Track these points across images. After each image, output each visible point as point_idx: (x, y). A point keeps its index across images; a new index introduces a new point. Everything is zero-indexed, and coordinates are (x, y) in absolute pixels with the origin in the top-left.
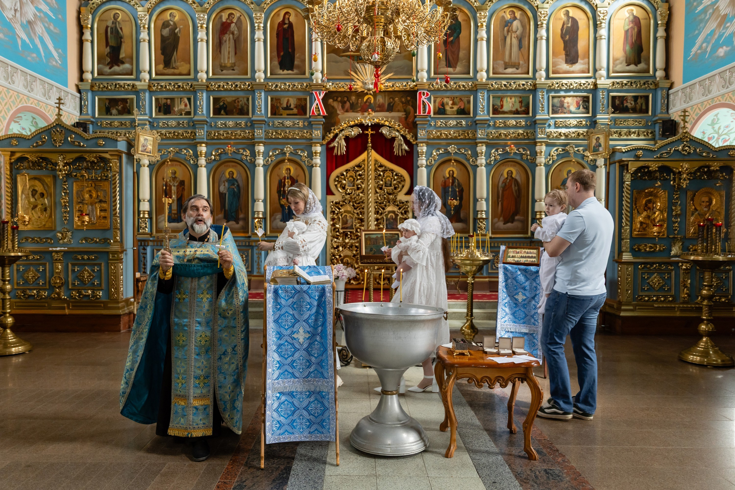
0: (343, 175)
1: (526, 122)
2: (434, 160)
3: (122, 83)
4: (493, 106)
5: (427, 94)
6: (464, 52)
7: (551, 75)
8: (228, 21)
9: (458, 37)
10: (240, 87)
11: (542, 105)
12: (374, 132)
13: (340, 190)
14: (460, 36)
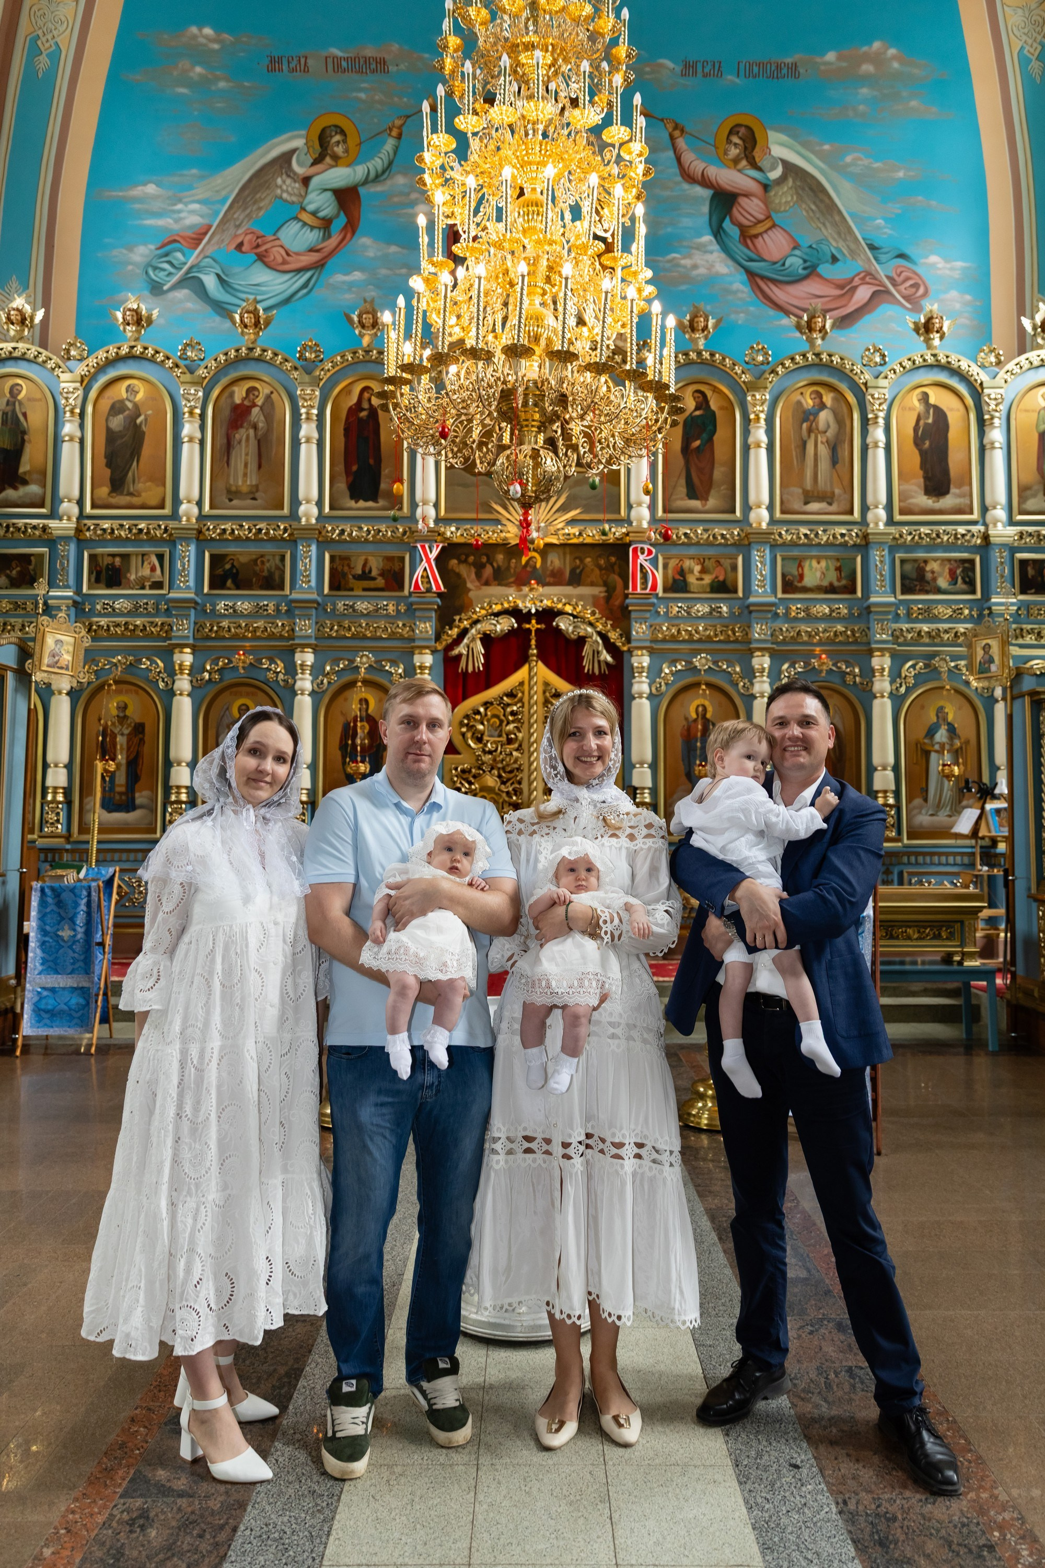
0: (478, 713)
1: (850, 609)
2: (666, 684)
3: (21, 522)
4: (784, 576)
5: (650, 552)
6: (722, 469)
7: (898, 517)
8: (246, 403)
9: (710, 440)
10: (267, 533)
11: (881, 575)
12: (543, 626)
13: (472, 745)
14: (715, 438)
